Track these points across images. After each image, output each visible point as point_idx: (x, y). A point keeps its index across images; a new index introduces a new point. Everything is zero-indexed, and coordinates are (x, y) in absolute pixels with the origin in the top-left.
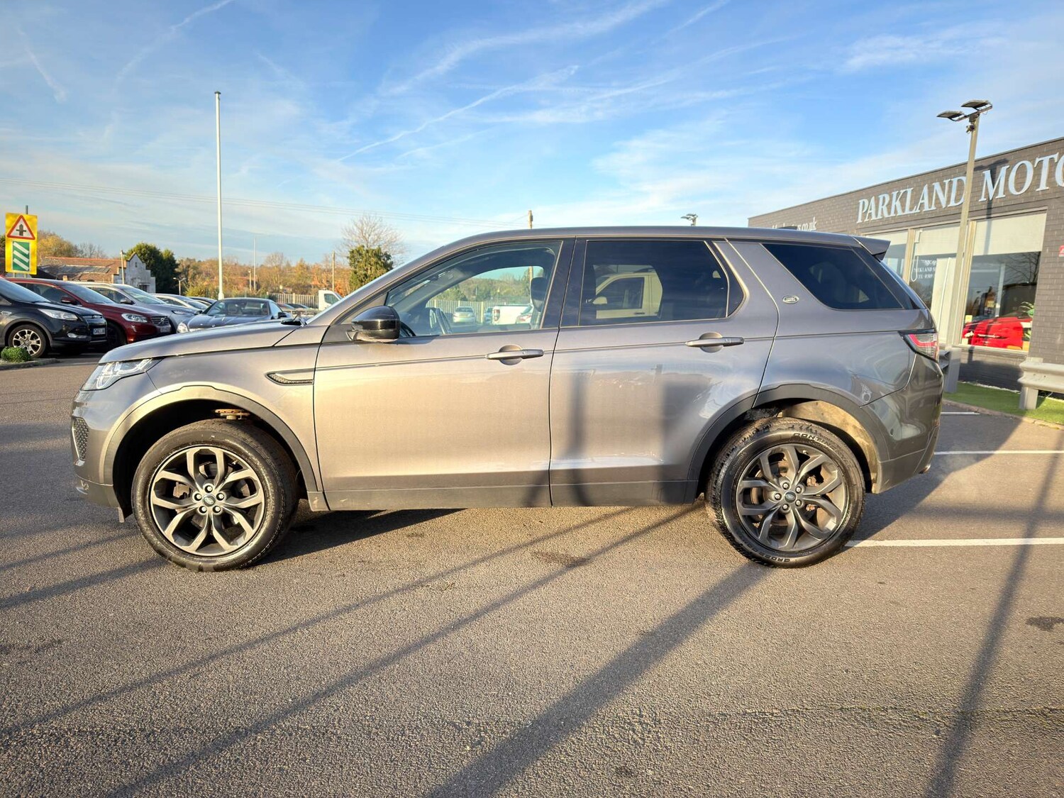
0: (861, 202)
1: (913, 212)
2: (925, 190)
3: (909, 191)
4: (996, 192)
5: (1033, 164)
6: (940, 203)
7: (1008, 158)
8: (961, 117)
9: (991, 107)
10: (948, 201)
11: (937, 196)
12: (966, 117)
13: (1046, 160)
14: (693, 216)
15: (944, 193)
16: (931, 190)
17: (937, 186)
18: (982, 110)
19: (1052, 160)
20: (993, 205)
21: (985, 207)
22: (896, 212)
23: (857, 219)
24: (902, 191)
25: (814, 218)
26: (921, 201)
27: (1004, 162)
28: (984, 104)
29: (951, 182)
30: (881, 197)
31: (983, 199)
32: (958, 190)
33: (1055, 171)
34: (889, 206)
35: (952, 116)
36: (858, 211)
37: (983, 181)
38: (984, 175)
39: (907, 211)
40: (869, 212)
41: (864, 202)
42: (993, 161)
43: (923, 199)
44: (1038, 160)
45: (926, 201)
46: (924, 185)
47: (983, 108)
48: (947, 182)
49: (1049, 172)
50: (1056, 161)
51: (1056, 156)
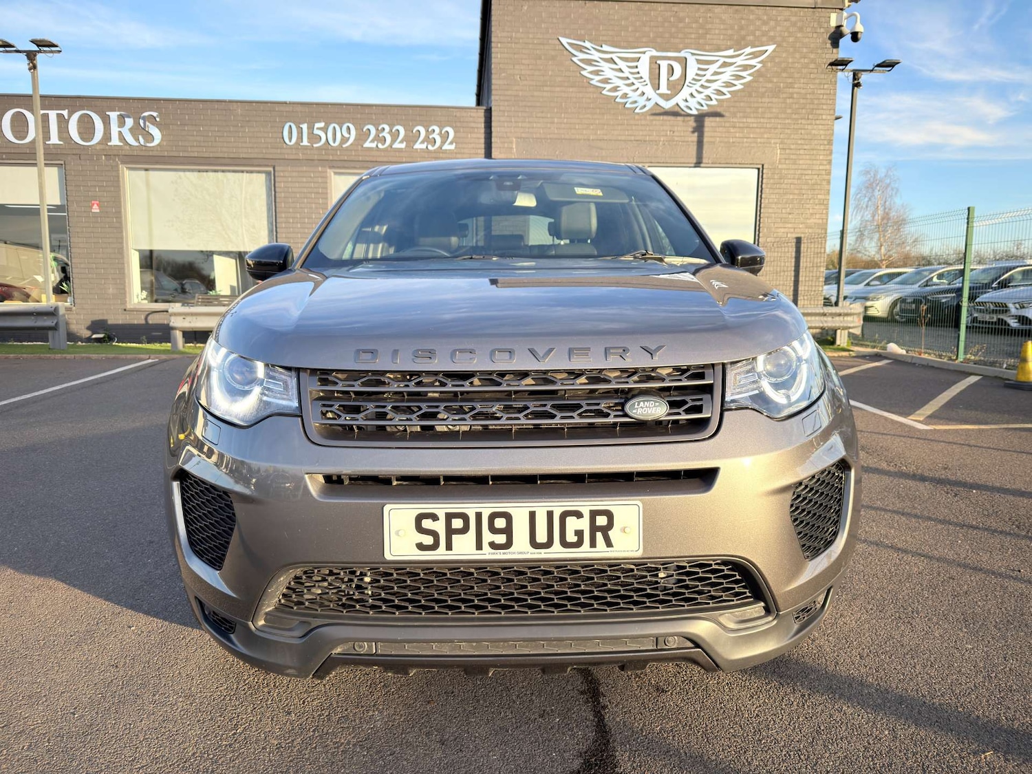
8: (11, 49)
9: (60, 51)
12: (20, 51)
13: (53, 114)
18: (45, 52)
19: (60, 116)
28: (53, 46)
33: (67, 127)
47: (49, 49)
49: (59, 127)
50: (66, 118)
51: (65, 113)
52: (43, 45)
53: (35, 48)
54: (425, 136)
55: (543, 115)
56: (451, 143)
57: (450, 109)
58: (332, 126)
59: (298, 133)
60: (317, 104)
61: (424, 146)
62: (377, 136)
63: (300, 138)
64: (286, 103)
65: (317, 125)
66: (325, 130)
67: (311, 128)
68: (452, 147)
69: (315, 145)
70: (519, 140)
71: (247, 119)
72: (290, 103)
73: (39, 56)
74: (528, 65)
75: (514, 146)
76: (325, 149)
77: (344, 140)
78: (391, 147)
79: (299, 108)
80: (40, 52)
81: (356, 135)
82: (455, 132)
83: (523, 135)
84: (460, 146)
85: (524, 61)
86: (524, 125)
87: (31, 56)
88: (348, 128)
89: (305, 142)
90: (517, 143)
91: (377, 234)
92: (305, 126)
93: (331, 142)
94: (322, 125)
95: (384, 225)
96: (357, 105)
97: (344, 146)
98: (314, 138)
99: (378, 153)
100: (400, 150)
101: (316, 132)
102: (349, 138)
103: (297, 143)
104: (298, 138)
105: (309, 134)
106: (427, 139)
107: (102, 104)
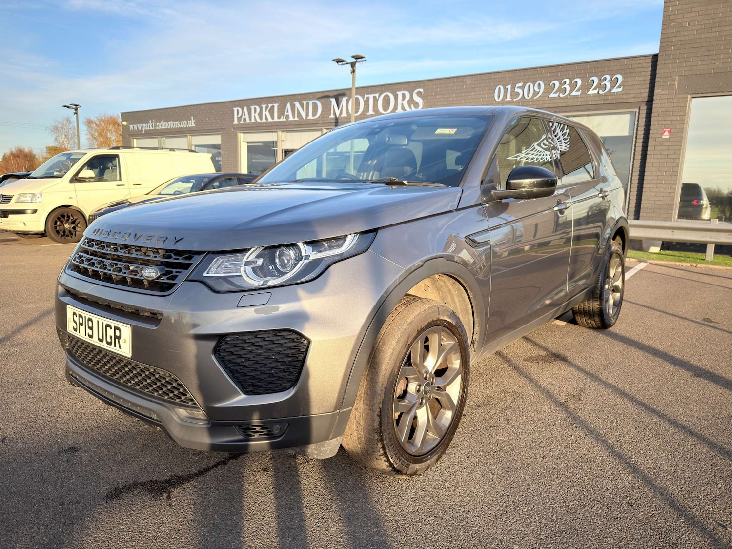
0: (235, 109)
1: (281, 120)
2: (289, 106)
3: (276, 106)
4: (341, 113)
5: (363, 98)
6: (301, 116)
7: (346, 93)
8: (343, 63)
9: (366, 60)
10: (307, 115)
11: (298, 110)
12: (347, 63)
13: (371, 97)
14: (76, 106)
15: (303, 110)
16: (293, 107)
17: (297, 104)
18: (359, 61)
19: (375, 97)
20: (339, 121)
21: (333, 121)
22: (266, 118)
23: (233, 121)
24: (270, 105)
25: (192, 118)
26: (286, 113)
27: (344, 95)
28: (362, 57)
29: (308, 104)
30: (253, 108)
31: (332, 116)
32: (313, 109)
33: (377, 104)
34: (260, 115)
35: (339, 61)
36: (234, 115)
37: (331, 105)
38: (331, 101)
39: (276, 119)
40: (243, 117)
41: (238, 110)
42: (336, 93)
43: (288, 112)
44: (366, 96)
45: (290, 113)
46: (287, 103)
47: (360, 60)
48: (305, 102)
49: (374, 104)
50: (377, 98)
51: (377, 95)
52: (357, 57)
53: (354, 60)
54: (598, 84)
55: (710, 53)
56: (619, 87)
57: (621, 60)
58: (528, 84)
59: (504, 92)
60: (519, 70)
61: (596, 92)
62: (560, 88)
63: (505, 95)
64: (498, 72)
65: (518, 85)
66: (523, 88)
67: (513, 88)
68: (620, 90)
69: (514, 100)
70: (682, 78)
71: (473, 86)
72: (501, 72)
73: (357, 65)
74: (699, 11)
75: (676, 84)
76: (521, 102)
77: (535, 93)
78: (570, 95)
79: (507, 75)
80: (357, 62)
81: (544, 89)
82: (623, 78)
83: (687, 73)
84: (627, 88)
85: (694, 10)
86: (689, 64)
87: (353, 65)
88: (539, 85)
89: (508, 98)
90: (680, 81)
91: (369, 166)
92: (509, 87)
93: (526, 96)
94: (520, 85)
95: (374, 160)
96: (547, 67)
97: (534, 98)
98: (514, 94)
99: (558, 101)
100: (576, 97)
101: (516, 90)
102: (539, 91)
103: (503, 99)
104: (503, 96)
105: (511, 92)
106: (599, 85)
107: (393, 88)
